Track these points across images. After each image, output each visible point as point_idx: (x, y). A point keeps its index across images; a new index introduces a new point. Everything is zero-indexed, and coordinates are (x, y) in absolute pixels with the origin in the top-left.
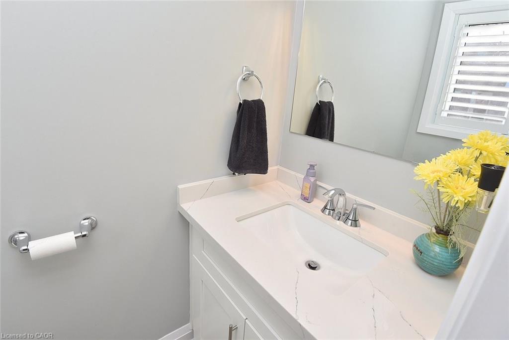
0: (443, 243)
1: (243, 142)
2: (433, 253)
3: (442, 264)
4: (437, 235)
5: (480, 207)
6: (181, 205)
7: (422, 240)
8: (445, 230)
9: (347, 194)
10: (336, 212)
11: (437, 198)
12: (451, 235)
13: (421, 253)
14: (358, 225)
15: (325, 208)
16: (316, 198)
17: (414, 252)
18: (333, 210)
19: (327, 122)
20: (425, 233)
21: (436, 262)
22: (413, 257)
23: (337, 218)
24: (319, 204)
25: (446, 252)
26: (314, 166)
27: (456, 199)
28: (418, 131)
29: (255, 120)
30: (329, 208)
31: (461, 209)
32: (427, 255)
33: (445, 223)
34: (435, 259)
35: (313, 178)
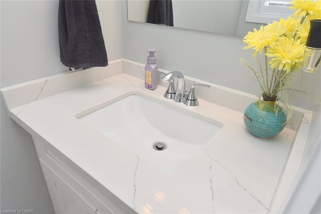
0: (271, 109)
2: (262, 119)
3: (270, 128)
4: (265, 102)
5: (307, 67)
7: (251, 108)
8: (271, 96)
9: (186, 77)
10: (177, 95)
11: (265, 67)
12: (277, 100)
13: (251, 120)
14: (196, 104)
15: (167, 92)
16: (159, 85)
17: (245, 121)
18: (175, 93)
20: (254, 102)
21: (264, 127)
22: (244, 125)
23: (178, 100)
24: (161, 90)
25: (273, 117)
26: (154, 53)
27: (284, 62)
28: (246, 21)
30: (171, 93)
31: (288, 72)
32: (256, 121)
33: (272, 90)
34: (263, 124)
35: (154, 65)
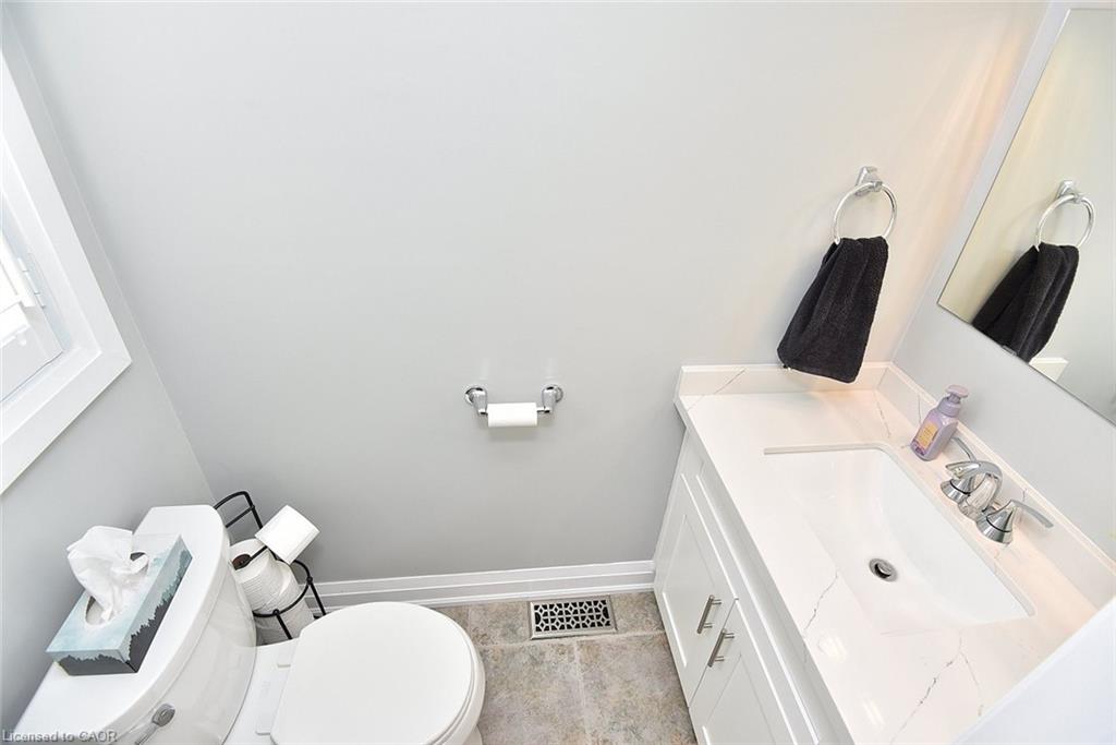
1: (818, 320)
6: (681, 398)
14: (1004, 540)
15: (952, 483)
18: (967, 494)
19: (1044, 297)
26: (960, 398)
29: (857, 282)
30: (960, 488)
35: (948, 419)
